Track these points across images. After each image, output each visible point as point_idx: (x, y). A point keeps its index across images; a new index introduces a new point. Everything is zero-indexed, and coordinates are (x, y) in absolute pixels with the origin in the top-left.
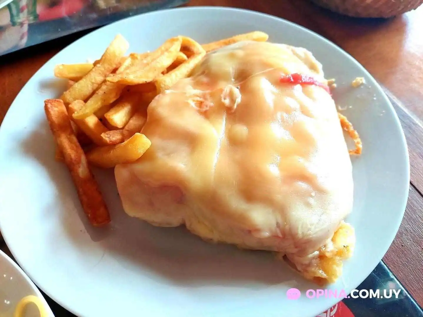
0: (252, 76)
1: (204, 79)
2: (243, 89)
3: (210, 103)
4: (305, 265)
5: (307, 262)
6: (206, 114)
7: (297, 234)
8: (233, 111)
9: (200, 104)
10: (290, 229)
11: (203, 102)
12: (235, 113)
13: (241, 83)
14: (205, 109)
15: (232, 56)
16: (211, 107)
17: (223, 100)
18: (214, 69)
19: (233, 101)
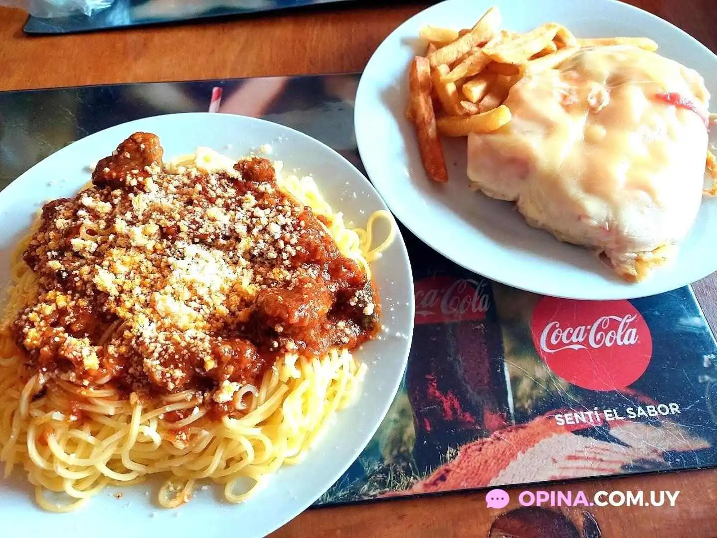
0: (628, 83)
1: (574, 74)
2: (613, 94)
3: (574, 99)
4: (620, 261)
5: (622, 259)
6: (567, 108)
7: (622, 231)
8: (596, 112)
9: (565, 97)
10: (617, 226)
11: (568, 96)
12: (598, 114)
13: (613, 88)
14: (568, 103)
15: (611, 58)
16: (574, 103)
17: (589, 99)
18: (588, 67)
19: (599, 102)
